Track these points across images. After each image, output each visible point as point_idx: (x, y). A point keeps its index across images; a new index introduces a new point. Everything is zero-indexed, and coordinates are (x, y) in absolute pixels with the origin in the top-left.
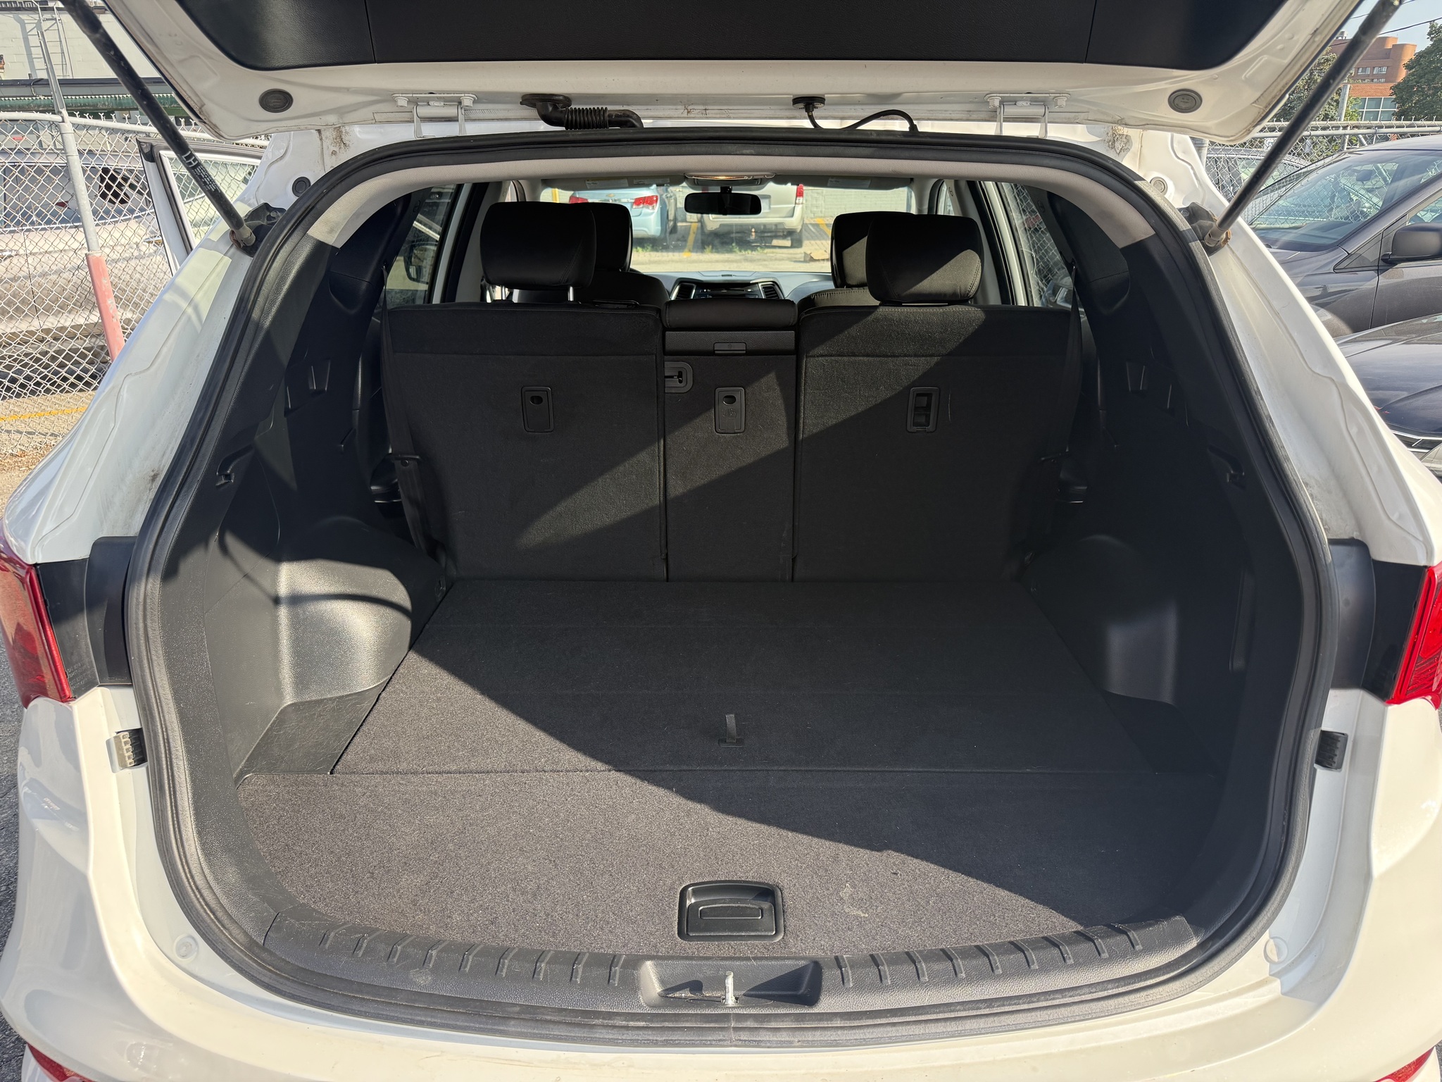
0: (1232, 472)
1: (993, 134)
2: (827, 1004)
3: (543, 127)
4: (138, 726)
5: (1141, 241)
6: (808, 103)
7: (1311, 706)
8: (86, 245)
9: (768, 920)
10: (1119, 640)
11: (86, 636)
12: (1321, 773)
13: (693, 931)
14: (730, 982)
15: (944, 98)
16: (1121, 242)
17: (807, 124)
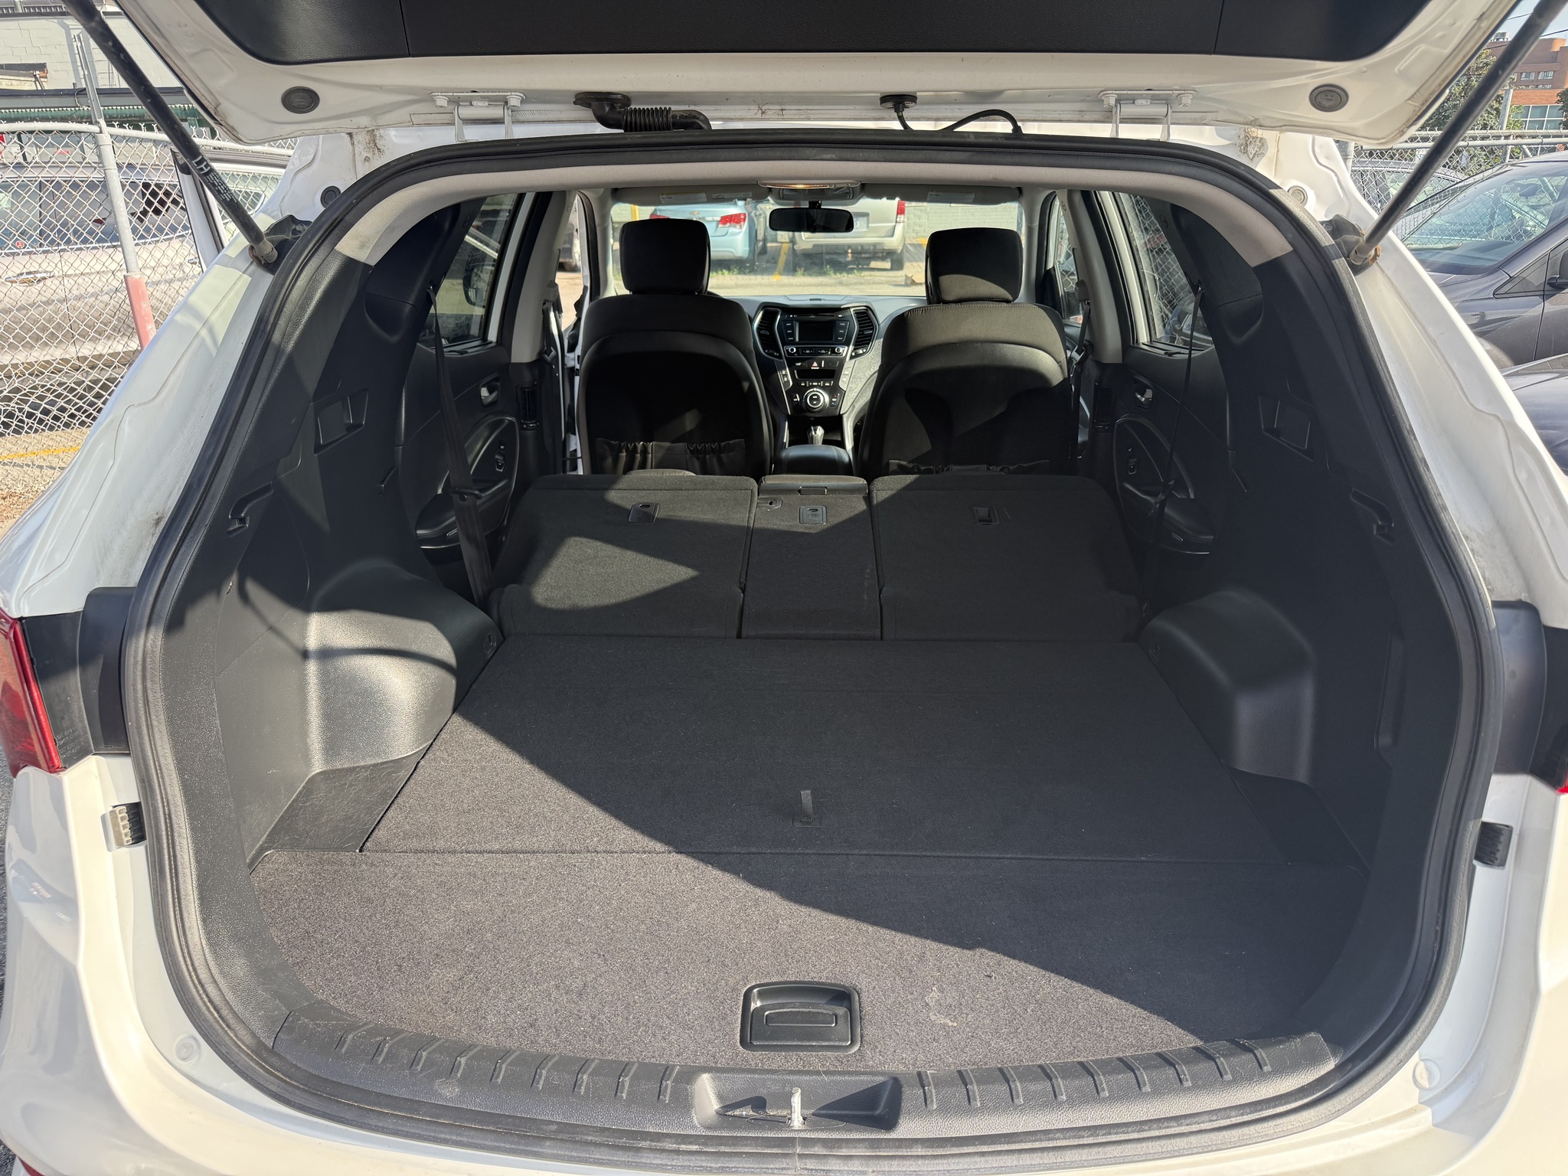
0: (1380, 523)
1: (1109, 136)
2: (907, 1128)
3: (599, 129)
4: (138, 801)
5: (1277, 258)
6: (898, 102)
7: (1471, 793)
8: (124, 266)
9: (843, 1028)
10: (1248, 711)
11: (79, 698)
12: (1481, 871)
13: (756, 1040)
14: (796, 1100)
15: (1052, 96)
16: (1254, 260)
17: (897, 125)
